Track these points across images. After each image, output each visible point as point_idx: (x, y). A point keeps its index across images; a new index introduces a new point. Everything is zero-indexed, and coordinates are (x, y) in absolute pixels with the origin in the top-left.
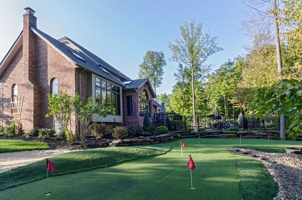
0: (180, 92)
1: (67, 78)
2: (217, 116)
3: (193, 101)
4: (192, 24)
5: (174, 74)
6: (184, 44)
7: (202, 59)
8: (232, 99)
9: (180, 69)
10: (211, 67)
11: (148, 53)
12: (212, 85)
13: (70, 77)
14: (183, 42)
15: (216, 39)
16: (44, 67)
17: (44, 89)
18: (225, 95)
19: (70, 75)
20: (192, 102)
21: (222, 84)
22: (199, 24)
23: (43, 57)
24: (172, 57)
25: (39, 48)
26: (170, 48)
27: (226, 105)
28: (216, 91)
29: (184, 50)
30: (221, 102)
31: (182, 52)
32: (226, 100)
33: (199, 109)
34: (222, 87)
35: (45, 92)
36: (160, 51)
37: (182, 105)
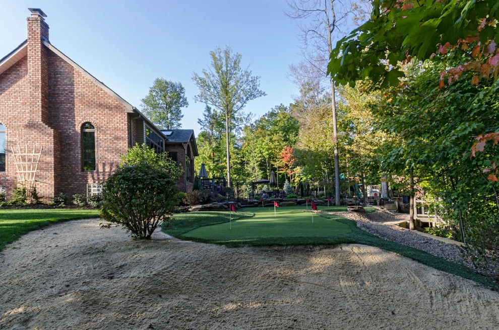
0: (208, 147)
1: (113, 125)
2: (273, 181)
3: (228, 161)
4: (227, 53)
5: (198, 120)
6: (216, 78)
7: (239, 104)
8: (276, 161)
9: (207, 113)
10: (250, 116)
11: (159, 82)
12: (252, 141)
13: (118, 125)
14: (213, 76)
15: (258, 80)
16: (69, 105)
17: (68, 136)
18: (268, 156)
19: (118, 121)
20: (226, 163)
21: (264, 141)
22: (236, 54)
23: (66, 88)
24: (199, 96)
25: (57, 74)
26: (195, 82)
27: (269, 170)
28: (257, 150)
29: (215, 88)
30: (262, 165)
31: (212, 90)
32: (269, 163)
33: (234, 174)
34: (265, 145)
35: (70, 142)
36: (178, 83)
37: (212, 167)
